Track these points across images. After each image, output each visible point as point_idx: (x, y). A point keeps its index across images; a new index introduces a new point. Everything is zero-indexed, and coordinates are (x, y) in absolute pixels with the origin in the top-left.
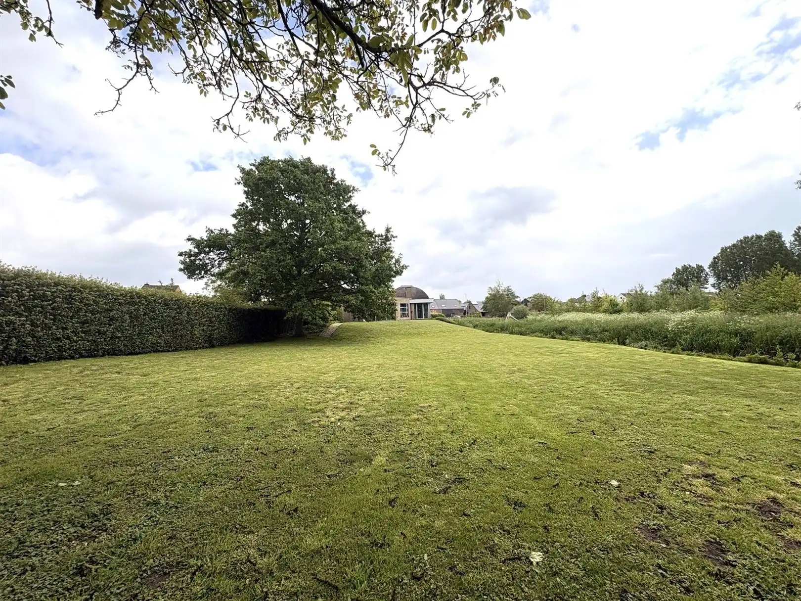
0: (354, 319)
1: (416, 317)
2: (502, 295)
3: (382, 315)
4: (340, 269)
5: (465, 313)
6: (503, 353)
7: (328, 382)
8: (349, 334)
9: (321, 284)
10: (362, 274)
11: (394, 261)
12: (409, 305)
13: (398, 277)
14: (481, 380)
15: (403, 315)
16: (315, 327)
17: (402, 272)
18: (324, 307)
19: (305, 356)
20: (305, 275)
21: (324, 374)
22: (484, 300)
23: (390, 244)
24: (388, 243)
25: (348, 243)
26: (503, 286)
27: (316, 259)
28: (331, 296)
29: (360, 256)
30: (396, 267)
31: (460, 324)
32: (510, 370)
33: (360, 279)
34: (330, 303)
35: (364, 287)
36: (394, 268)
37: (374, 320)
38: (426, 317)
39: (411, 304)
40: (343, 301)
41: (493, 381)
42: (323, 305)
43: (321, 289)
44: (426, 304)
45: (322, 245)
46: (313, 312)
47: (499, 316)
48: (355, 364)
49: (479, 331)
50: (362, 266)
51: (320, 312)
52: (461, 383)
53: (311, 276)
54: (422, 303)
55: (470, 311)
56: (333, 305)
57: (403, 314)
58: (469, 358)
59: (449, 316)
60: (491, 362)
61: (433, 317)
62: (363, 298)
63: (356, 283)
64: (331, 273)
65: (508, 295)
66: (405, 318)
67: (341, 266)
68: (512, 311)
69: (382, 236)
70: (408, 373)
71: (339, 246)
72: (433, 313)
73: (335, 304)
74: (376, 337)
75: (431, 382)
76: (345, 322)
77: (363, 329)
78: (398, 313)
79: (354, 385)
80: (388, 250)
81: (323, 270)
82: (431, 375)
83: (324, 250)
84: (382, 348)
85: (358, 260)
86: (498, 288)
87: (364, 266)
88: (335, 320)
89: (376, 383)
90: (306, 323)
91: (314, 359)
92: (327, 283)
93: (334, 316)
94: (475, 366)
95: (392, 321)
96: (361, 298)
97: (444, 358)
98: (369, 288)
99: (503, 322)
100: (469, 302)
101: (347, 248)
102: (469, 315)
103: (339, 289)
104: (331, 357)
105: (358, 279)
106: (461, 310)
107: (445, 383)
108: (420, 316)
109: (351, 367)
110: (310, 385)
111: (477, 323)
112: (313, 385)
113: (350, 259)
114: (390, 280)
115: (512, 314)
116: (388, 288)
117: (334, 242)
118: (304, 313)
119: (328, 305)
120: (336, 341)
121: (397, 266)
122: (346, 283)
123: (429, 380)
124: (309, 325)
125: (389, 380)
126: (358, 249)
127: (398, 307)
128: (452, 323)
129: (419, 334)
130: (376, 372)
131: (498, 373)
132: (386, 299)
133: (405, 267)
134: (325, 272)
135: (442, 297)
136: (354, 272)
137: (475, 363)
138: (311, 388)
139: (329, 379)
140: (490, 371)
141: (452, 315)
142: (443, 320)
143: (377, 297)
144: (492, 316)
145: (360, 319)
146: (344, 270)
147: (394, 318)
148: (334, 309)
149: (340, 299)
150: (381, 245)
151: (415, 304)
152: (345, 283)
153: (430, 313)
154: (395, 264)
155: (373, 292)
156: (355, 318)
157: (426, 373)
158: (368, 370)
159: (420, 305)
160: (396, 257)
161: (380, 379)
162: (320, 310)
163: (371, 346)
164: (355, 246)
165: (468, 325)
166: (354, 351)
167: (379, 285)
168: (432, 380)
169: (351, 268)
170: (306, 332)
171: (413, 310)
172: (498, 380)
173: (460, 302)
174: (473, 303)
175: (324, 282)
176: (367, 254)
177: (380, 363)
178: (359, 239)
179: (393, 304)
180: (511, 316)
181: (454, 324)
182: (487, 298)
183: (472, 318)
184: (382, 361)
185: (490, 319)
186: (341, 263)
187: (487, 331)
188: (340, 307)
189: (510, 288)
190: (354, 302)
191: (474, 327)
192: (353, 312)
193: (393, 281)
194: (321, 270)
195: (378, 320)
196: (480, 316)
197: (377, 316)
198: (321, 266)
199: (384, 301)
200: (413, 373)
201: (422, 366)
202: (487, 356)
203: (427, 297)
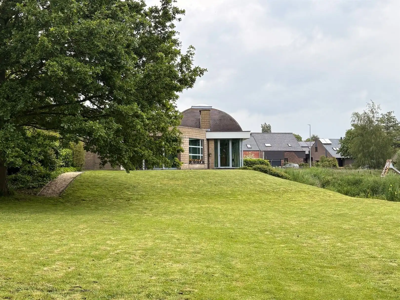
0: (102, 166)
1: (216, 165)
2: (378, 128)
3: (156, 160)
4: (78, 72)
5: (307, 158)
6: (375, 236)
7: (49, 281)
8: (94, 192)
9: (42, 99)
10: (119, 83)
11: (178, 60)
12: (205, 142)
13: (186, 91)
14: (330, 283)
15: (194, 160)
16: (29, 178)
17: (193, 81)
18: (47, 142)
19: (9, 232)
20: (12, 80)
21: (44, 265)
22: (344, 136)
23: (172, 26)
24: (168, 24)
25: (93, 24)
26: (380, 112)
27: (33, 51)
28: (60, 122)
29: (116, 49)
30: (182, 72)
31: (296, 179)
32: (384, 266)
33: (115, 92)
34: (57, 135)
35: (123, 108)
36: (180, 74)
37: (141, 168)
38: (236, 165)
39: (208, 140)
40: (81, 131)
41: (354, 285)
42: (46, 138)
43: (42, 108)
44: (236, 142)
45: (46, 25)
46: (26, 150)
47: (370, 167)
48: (103, 247)
49: (331, 193)
50: (120, 68)
51: (39, 150)
52: (295, 288)
53: (23, 82)
54: (228, 140)
55: (317, 156)
56: (64, 137)
57: (194, 157)
58: (310, 241)
59: (277, 163)
60: (352, 251)
61: (249, 165)
62: (121, 127)
63: (108, 99)
64: (61, 79)
65: (387, 128)
66: (197, 166)
67: (78, 66)
68: (395, 158)
69: (157, 11)
70: (199, 266)
71: (77, 28)
72: (248, 158)
73: (68, 135)
74: (142, 199)
75: (239, 284)
76: (88, 169)
77: (120, 185)
78: (186, 155)
79: (99, 287)
80: (168, 37)
81: (46, 73)
82: (240, 271)
83: (47, 36)
84: (153, 220)
85: (111, 55)
86: (371, 115)
87: (123, 67)
88: (67, 165)
89: (139, 283)
90: (13, 170)
91: (25, 237)
92: (54, 96)
93: (66, 157)
94: (322, 257)
95: (172, 171)
96: (115, 126)
97: (265, 241)
98: (132, 109)
99: (377, 179)
100: (315, 139)
101: (91, 33)
102: (314, 162)
103: (76, 109)
104: (57, 234)
105: (111, 92)
106: (299, 153)
107: (265, 287)
108: (225, 163)
109: (93, 253)
110: (16, 286)
111: (329, 178)
112: (22, 286)
113: (98, 53)
114: (171, 96)
115: (394, 163)
116: (168, 109)
117: (67, 21)
118: (8, 151)
119: (54, 139)
120: (68, 204)
121: (184, 69)
122: (90, 99)
123: (236, 280)
124: (19, 175)
125: (163, 279)
126: (113, 35)
127: (185, 146)
128: (282, 177)
129: (221, 195)
130: (139, 263)
131: (362, 272)
132: (163, 130)
133: (199, 72)
134: (50, 77)
135: (266, 129)
136: (104, 77)
137: (321, 251)
138: (18, 291)
139: (51, 275)
140: (348, 267)
141: (283, 161)
142: (265, 172)
143: (145, 125)
144: (358, 167)
145: (114, 165)
146: (85, 73)
147: (176, 166)
148: (65, 145)
149: (78, 126)
150: (156, 27)
151: (216, 140)
152: (88, 98)
153: (242, 158)
154: (181, 65)
155: (138, 116)
156: (105, 163)
157: (230, 267)
158: (126, 259)
159: (224, 143)
160: (184, 53)
161: (146, 277)
162: (39, 146)
163: (133, 215)
164: (106, 29)
165: (311, 180)
166: (101, 225)
167: (150, 104)
168: (243, 281)
169: (99, 69)
170: (10, 186)
171: (212, 151)
172: (362, 285)
173: (299, 138)
174: (323, 141)
175: (48, 95)
176: (128, 46)
177: (148, 247)
178: (114, 16)
179: (176, 140)
180: (391, 166)
181: (286, 178)
182: (349, 133)
183: (320, 169)
184: (150, 244)
185: (353, 171)
186: (81, 61)
187: (346, 194)
188: (77, 141)
189: (393, 115)
190: (103, 133)
191: (323, 186)
192: (100, 152)
193: (177, 97)
194: (44, 72)
195: (147, 168)
196: (334, 166)
197: (146, 161)
198: (42, 65)
199: (159, 134)
200: (208, 267)
201: (223, 255)
202: (344, 240)
203: (238, 129)
